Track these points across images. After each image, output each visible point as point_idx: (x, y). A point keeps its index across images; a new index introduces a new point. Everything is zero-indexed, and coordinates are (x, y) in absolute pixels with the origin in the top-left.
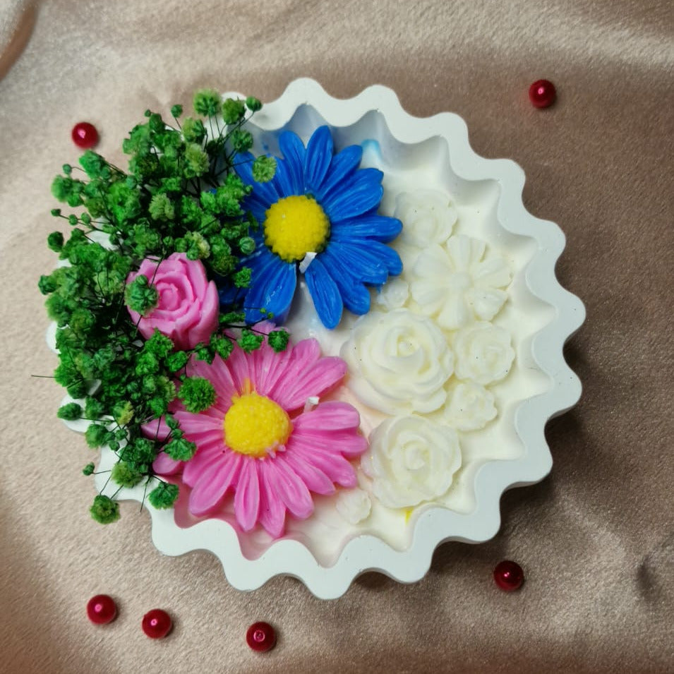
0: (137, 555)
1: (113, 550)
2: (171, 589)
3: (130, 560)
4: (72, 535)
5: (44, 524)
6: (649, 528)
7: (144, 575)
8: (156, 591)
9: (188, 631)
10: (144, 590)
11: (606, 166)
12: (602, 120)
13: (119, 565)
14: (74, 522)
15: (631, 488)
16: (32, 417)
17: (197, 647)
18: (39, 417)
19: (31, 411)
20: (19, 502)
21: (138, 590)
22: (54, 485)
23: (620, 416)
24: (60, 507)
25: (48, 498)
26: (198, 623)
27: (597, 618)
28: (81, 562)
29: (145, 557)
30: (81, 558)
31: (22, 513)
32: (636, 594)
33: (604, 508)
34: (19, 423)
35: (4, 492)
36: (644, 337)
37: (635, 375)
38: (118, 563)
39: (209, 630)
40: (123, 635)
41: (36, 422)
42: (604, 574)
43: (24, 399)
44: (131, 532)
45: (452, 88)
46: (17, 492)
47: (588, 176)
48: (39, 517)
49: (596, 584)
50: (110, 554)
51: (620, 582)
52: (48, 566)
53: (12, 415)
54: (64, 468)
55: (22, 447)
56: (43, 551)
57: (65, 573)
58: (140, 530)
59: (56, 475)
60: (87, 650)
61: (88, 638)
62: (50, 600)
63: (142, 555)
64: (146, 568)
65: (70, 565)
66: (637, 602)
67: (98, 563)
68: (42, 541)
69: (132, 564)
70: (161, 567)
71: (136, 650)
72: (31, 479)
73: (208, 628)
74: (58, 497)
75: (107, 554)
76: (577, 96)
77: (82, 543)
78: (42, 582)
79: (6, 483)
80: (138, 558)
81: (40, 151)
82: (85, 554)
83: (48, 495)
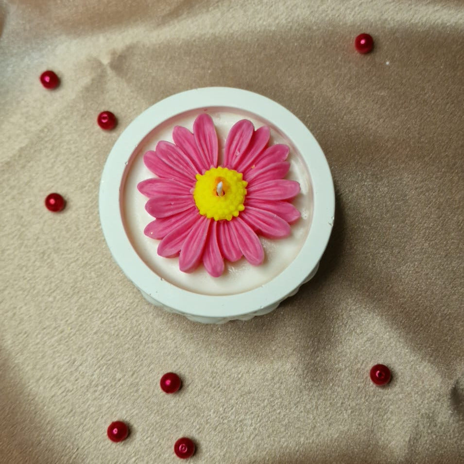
0: (100, 387)
1: (82, 385)
2: (124, 412)
3: (95, 391)
4: (52, 376)
5: (33, 369)
6: (458, 360)
7: (106, 402)
8: (115, 413)
9: (137, 442)
10: (106, 412)
11: (426, 94)
12: (422, 60)
13: (88, 395)
14: (54, 367)
15: (445, 332)
16: (21, 292)
17: (143, 454)
18: (26, 293)
19: (20, 288)
20: (13, 354)
21: (102, 413)
22: (38, 341)
23: (437, 277)
24: (43, 357)
25: (35, 350)
26: (143, 437)
27: (424, 427)
28: (61, 394)
29: (106, 388)
30: (60, 392)
31: (16, 362)
32: (450, 409)
33: (425, 347)
34: (12, 297)
35: (3, 348)
36: (453, 220)
37: (448, 248)
38: (87, 393)
39: (151, 442)
40: (91, 446)
41: (24, 296)
42: (428, 395)
43: (15, 280)
44: (95, 371)
45: (311, 42)
46: (11, 347)
47: (413, 101)
48: (29, 364)
49: (422, 402)
50: (81, 387)
51: (438, 400)
52: (36, 399)
53: (6, 292)
54: (45, 328)
55: (14, 314)
56: (32, 388)
57: (49, 403)
58: (101, 369)
59: (39, 333)
60: (67, 457)
61: (68, 448)
62: (40, 422)
63: (104, 387)
64: (107, 396)
65: (52, 397)
66: (452, 414)
67: (73, 394)
68: (31, 381)
69: (97, 393)
70: (118, 395)
71: (100, 457)
72: (21, 337)
73: (150, 441)
74: (41, 349)
75: (79, 387)
76: (403, 44)
77: (60, 381)
78: (33, 410)
79: (4, 341)
80: (102, 389)
81: (18, 103)
82: (63, 389)
83: (34, 349)
